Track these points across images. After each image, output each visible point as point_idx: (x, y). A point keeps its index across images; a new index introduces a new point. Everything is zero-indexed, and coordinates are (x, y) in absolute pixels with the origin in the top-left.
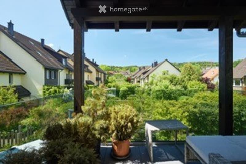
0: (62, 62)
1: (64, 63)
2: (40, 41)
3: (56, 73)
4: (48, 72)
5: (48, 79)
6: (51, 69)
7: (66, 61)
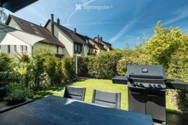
0: (85, 41)
1: (87, 42)
2: (74, 30)
3: (81, 47)
4: (76, 45)
5: (76, 51)
6: (78, 44)
7: (88, 41)
